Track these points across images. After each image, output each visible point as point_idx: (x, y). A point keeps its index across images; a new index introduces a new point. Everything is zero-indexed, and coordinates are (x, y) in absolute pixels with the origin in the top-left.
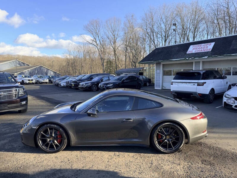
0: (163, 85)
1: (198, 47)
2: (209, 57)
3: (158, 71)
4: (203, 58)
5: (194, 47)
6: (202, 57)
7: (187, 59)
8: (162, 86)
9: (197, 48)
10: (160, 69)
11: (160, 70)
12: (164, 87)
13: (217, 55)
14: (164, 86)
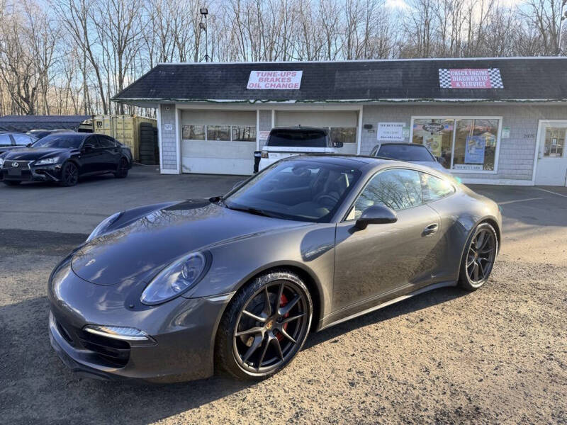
0: (184, 163)
1: (270, 78)
2: (298, 101)
3: (169, 127)
4: (287, 102)
5: (260, 76)
6: (284, 101)
7: (252, 101)
8: (182, 166)
9: (268, 79)
10: (175, 121)
11: (174, 124)
12: (186, 168)
13: (313, 98)
14: (184, 166)
